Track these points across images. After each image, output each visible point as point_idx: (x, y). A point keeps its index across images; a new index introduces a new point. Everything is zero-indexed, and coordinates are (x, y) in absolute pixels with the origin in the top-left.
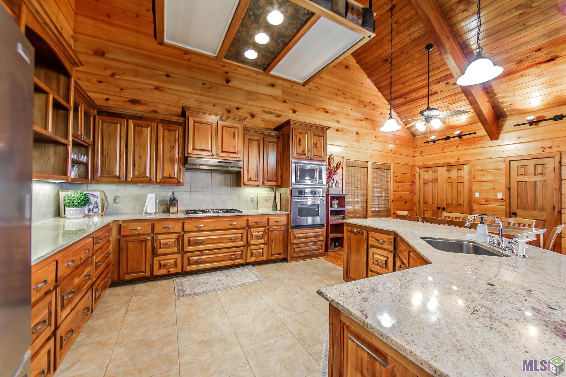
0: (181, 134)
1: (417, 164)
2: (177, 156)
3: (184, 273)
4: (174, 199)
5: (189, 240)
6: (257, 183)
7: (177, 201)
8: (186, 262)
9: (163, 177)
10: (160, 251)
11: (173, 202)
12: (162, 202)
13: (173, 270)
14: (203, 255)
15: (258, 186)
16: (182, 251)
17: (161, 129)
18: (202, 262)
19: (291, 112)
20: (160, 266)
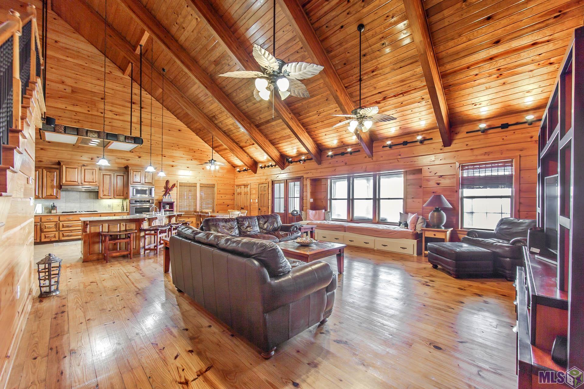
0: (58, 174)
1: (236, 183)
2: (55, 184)
3: (60, 241)
4: (54, 206)
5: (63, 225)
6: (110, 197)
7: (56, 207)
8: (61, 235)
9: (47, 196)
10: (45, 230)
11: (54, 207)
12: (46, 208)
13: (53, 239)
14: (72, 232)
15: (110, 198)
16: (58, 230)
17: (45, 172)
18: (71, 236)
19: (137, 157)
20: (45, 237)
